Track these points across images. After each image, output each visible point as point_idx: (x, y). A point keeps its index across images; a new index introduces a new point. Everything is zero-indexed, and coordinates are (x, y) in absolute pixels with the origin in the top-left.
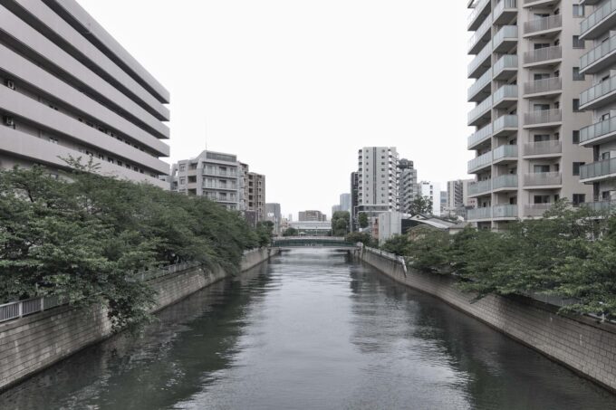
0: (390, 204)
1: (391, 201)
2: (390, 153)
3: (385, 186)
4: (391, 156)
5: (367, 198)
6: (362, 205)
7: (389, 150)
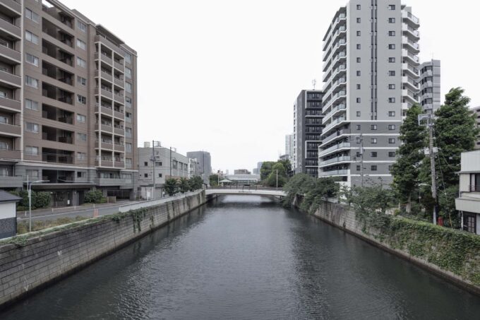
1: (404, 113)
2: (404, 14)
3: (395, 81)
4: (405, 20)
5: (358, 107)
6: (348, 121)
7: (403, 7)
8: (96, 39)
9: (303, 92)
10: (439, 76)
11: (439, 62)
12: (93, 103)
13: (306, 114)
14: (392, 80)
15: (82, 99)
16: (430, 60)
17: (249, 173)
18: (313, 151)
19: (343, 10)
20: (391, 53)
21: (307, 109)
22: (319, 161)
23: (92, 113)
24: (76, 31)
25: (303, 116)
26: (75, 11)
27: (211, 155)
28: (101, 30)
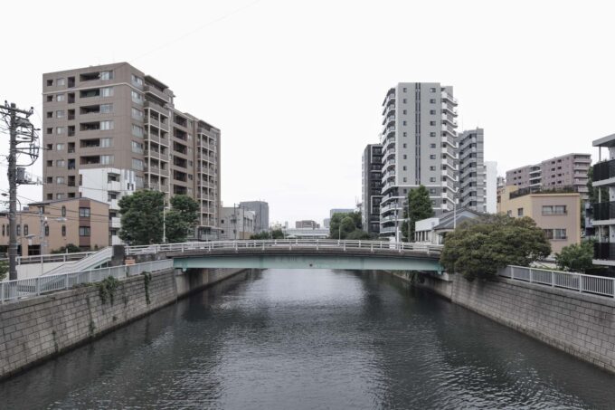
0: (445, 184)
1: (444, 179)
2: (444, 95)
3: (436, 152)
4: (445, 100)
5: (405, 174)
6: (396, 185)
7: (443, 89)
8: (199, 131)
9: (369, 146)
10: (482, 142)
11: (482, 130)
12: (197, 178)
13: (372, 169)
14: (433, 151)
15: (191, 176)
16: (475, 128)
17: (318, 226)
18: (376, 206)
19: (392, 91)
20: (432, 129)
21: (373, 164)
22: (381, 217)
23: (197, 185)
24: (188, 129)
25: (369, 171)
26: (186, 114)
27: (269, 205)
28: (202, 124)
